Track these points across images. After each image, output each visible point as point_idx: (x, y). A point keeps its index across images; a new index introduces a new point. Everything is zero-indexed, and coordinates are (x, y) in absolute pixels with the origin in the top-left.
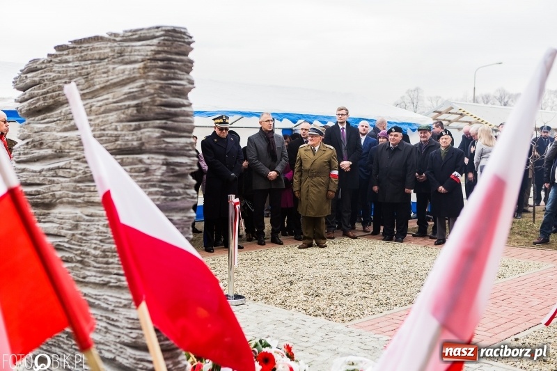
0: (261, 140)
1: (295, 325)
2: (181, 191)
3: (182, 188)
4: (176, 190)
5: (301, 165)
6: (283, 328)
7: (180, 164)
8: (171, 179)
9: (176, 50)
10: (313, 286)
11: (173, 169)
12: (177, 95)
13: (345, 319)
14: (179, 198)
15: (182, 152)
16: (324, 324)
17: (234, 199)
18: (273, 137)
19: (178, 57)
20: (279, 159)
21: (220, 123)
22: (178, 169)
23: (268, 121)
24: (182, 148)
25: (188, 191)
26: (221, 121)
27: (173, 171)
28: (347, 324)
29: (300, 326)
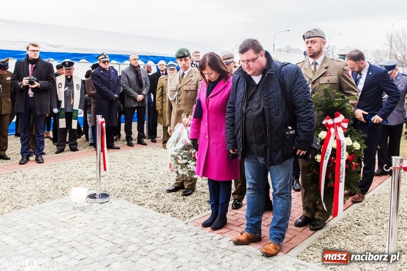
0: (131, 73)
1: (145, 224)
5: (162, 91)
6: (134, 228)
10: (166, 182)
13: (187, 215)
16: (169, 221)
17: (100, 119)
18: (140, 70)
20: (144, 86)
21: (102, 58)
23: (135, 59)
26: (103, 56)
28: (188, 220)
29: (149, 224)
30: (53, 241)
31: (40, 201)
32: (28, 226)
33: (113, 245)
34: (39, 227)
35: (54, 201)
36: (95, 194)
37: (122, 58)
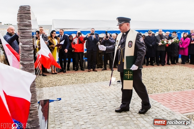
0: (159, 37)
2: (27, 55)
3: (27, 54)
4: (25, 55)
7: (26, 47)
8: (24, 51)
9: (23, 13)
11: (23, 49)
12: (26, 26)
14: (26, 57)
15: (27, 43)
19: (24, 15)
22: (25, 48)
23: (160, 32)
24: (27, 42)
25: (30, 55)
27: (24, 49)
30: (99, 92)
31: (103, 81)
32: (95, 87)
33: (116, 97)
34: (98, 88)
35: (108, 81)
36: (120, 81)
37: (155, 31)
